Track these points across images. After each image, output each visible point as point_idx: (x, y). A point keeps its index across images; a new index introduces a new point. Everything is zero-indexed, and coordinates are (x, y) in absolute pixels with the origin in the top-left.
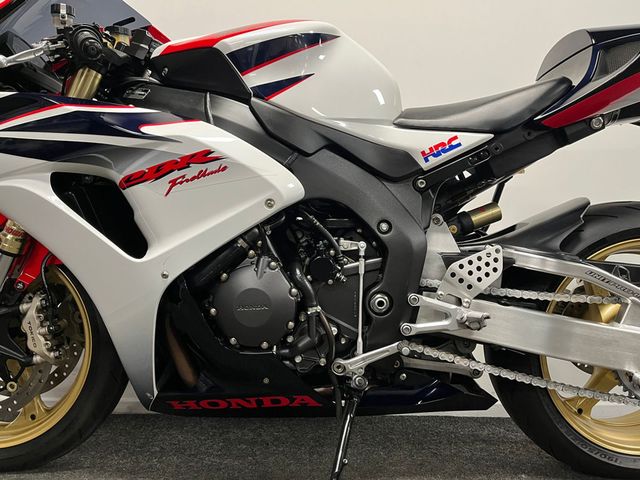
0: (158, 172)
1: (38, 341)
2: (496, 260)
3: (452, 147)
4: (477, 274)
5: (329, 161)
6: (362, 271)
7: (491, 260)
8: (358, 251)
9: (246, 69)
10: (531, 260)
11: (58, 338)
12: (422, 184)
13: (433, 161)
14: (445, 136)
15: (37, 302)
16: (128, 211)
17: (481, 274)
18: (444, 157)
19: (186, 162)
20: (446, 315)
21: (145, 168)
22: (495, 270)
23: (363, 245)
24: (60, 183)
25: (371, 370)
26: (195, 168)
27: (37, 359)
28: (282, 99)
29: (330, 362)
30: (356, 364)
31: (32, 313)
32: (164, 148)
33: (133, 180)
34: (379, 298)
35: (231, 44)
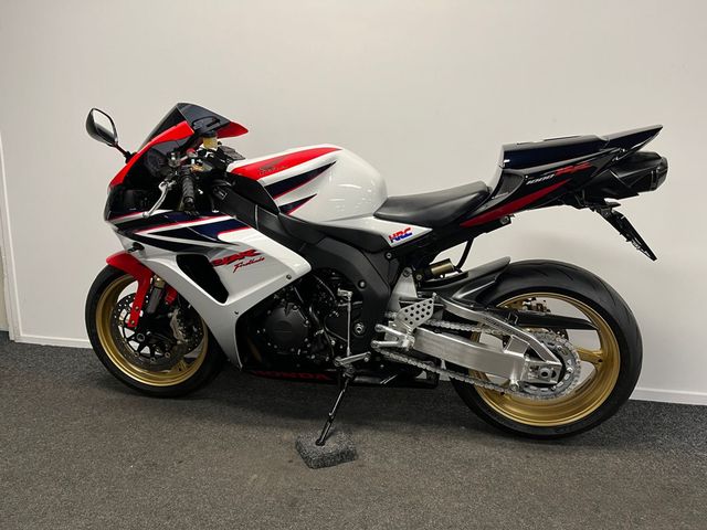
0: (229, 260)
1: (179, 334)
2: (429, 308)
3: (407, 235)
4: (416, 315)
5: (328, 244)
6: (349, 310)
7: (425, 307)
8: (347, 297)
9: (276, 195)
11: (188, 332)
12: (389, 256)
13: (396, 243)
14: (402, 227)
15: (176, 312)
16: (216, 277)
17: (419, 316)
18: (401, 241)
19: (243, 255)
21: (222, 258)
22: (428, 313)
23: (349, 293)
24: (182, 263)
26: (247, 259)
27: (179, 342)
28: (297, 213)
31: (174, 318)
32: (231, 248)
33: (219, 263)
34: (359, 326)
35: (267, 181)
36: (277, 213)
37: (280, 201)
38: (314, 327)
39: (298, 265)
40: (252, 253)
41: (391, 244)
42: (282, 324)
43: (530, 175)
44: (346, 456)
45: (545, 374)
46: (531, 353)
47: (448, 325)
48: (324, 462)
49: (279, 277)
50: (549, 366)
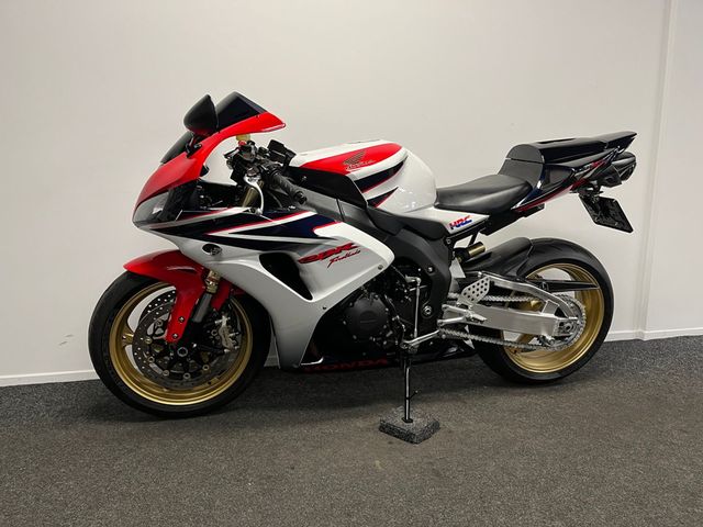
0: (324, 256)
1: (228, 341)
2: (486, 284)
3: (467, 222)
4: (477, 293)
5: (404, 235)
6: (418, 294)
7: (483, 284)
8: (416, 282)
9: (364, 190)
10: (501, 282)
12: (449, 242)
13: (456, 229)
14: (463, 215)
15: (224, 320)
17: (479, 292)
18: (462, 227)
19: (340, 250)
20: (460, 315)
21: (317, 254)
22: (485, 290)
23: (418, 279)
25: (423, 345)
26: (344, 253)
27: (226, 351)
28: (382, 206)
29: (400, 341)
30: (416, 341)
31: (224, 324)
32: (329, 243)
33: (307, 260)
34: (427, 308)
35: (358, 173)
36: (365, 208)
37: (369, 195)
38: (392, 314)
40: (349, 246)
41: (451, 231)
42: (368, 314)
43: (577, 169)
45: (568, 328)
46: (559, 313)
47: (494, 298)
49: (370, 269)
50: (570, 321)
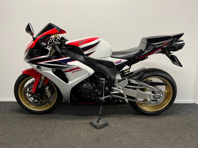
0: (70, 70)
1: (49, 94)
3: (120, 62)
4: (123, 84)
5: (99, 65)
6: (104, 84)
7: (126, 82)
8: (103, 80)
9: (84, 51)
10: (133, 82)
11: (52, 93)
12: (115, 68)
13: (117, 64)
14: (119, 60)
15: (48, 87)
17: (124, 84)
18: (119, 63)
19: (75, 69)
20: (118, 91)
21: (68, 70)
22: (126, 83)
23: (104, 79)
25: (105, 99)
26: (76, 70)
27: (48, 97)
28: (90, 56)
29: (99, 98)
30: (103, 98)
31: (47, 89)
32: (71, 67)
33: (66, 72)
34: (107, 88)
35: (82, 47)
36: (84, 56)
37: (86, 53)
38: (95, 89)
39: (91, 71)
40: (78, 68)
41: (115, 65)
42: (86, 89)
43: (156, 45)
44: (106, 125)
45: (156, 98)
46: (153, 92)
47: (131, 86)
48: (101, 127)
49: (86, 75)
50: (157, 95)
